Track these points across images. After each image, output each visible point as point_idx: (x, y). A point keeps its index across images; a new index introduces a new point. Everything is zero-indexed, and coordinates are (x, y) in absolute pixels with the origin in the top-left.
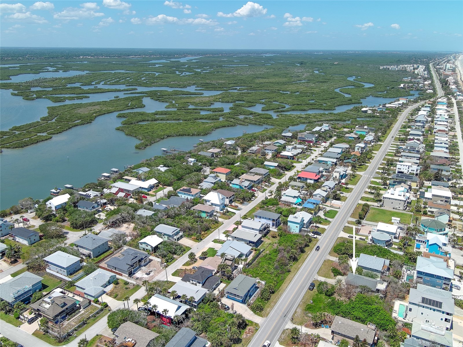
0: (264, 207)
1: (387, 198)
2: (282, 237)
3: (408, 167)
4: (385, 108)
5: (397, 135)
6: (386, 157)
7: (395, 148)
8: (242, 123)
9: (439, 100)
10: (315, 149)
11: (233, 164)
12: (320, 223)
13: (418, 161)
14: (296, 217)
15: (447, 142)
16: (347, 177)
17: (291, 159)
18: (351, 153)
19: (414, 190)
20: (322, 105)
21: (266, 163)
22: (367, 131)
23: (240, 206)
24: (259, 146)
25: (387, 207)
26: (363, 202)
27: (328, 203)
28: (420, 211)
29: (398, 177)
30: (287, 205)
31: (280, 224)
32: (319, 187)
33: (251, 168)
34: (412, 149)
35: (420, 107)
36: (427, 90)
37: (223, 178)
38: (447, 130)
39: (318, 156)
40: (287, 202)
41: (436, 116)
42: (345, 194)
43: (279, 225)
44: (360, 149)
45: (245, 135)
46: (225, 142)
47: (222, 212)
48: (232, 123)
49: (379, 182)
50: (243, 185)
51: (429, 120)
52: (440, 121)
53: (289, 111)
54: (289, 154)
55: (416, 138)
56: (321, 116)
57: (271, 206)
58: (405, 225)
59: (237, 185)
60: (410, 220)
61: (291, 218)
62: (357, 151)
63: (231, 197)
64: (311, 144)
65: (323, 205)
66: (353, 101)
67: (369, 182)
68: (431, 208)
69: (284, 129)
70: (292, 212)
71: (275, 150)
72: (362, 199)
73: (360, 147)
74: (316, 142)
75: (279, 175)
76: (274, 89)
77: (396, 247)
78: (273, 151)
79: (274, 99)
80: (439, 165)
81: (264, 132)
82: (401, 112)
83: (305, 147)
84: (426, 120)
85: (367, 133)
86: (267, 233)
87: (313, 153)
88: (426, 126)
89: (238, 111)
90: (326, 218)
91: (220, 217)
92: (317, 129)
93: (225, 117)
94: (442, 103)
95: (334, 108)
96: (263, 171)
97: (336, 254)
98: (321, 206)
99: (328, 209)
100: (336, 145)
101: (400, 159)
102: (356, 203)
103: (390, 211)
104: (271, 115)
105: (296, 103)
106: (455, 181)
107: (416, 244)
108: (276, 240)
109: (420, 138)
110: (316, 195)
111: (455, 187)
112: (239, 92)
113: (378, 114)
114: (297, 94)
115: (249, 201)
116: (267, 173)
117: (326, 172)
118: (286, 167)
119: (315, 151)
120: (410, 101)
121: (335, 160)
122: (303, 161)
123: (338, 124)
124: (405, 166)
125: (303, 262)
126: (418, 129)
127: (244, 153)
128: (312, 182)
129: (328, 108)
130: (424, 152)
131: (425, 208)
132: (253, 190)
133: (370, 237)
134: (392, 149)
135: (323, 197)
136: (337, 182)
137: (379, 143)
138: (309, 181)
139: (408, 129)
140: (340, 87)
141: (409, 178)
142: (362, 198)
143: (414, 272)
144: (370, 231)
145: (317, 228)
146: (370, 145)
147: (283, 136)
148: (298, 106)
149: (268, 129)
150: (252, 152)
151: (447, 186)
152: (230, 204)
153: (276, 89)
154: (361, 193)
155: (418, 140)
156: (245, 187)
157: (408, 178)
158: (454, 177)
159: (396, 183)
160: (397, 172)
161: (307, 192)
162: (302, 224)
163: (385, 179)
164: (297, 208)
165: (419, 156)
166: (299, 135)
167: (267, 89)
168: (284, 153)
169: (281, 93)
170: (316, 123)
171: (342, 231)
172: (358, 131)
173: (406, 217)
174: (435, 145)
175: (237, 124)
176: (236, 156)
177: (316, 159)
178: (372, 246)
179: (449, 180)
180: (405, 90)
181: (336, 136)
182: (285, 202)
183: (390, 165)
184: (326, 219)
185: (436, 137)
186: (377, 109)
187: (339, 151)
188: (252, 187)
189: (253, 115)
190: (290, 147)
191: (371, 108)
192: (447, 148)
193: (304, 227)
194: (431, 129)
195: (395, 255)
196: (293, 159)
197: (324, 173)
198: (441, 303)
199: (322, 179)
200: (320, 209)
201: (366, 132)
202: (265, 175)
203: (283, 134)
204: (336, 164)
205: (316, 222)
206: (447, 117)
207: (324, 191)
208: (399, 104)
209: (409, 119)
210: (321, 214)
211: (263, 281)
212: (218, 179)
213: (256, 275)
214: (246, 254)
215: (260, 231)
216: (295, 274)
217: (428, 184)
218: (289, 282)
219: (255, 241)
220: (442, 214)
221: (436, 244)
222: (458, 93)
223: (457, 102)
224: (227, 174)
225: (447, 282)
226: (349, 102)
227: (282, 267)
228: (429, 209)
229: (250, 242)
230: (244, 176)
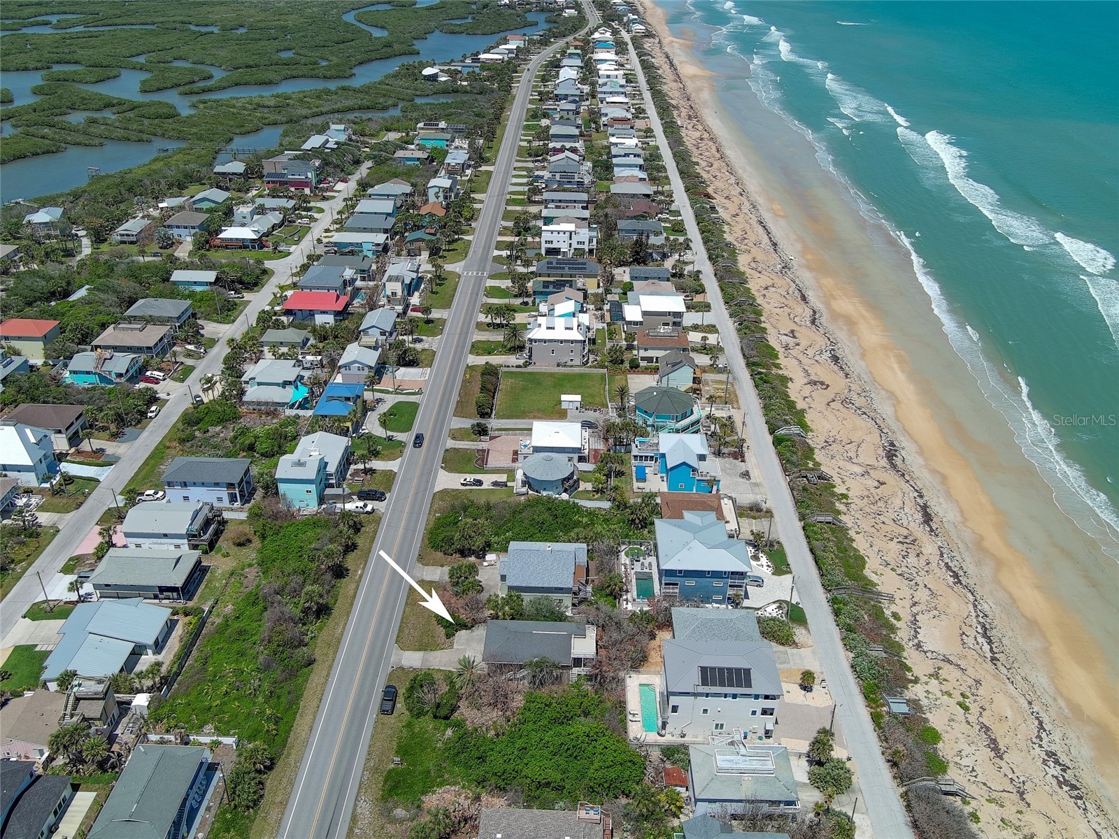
0: (194, 437)
1: (540, 341)
2: (268, 539)
3: (567, 234)
4: (479, 65)
5: (521, 140)
6: (509, 208)
7: (524, 180)
8: (80, 138)
9: (596, 35)
10: (319, 204)
11: (67, 294)
12: (375, 454)
13: (586, 214)
14: (300, 464)
15: (639, 151)
16: (423, 286)
17: (254, 247)
18: (419, 208)
19: (592, 299)
20: (315, 63)
21: (178, 276)
22: (448, 136)
23: (111, 448)
24: (148, 216)
25: (542, 365)
26: (481, 360)
27: (386, 383)
28: (622, 362)
29: (551, 268)
30: (268, 414)
31: (255, 489)
32: (355, 335)
33: (132, 302)
34: (566, 181)
35: (558, 56)
36: (562, 9)
37: (35, 354)
38: (630, 116)
39: (331, 229)
40: (267, 404)
41: (601, 81)
42: (429, 343)
43: (251, 494)
44: (441, 194)
45: (96, 179)
46: (28, 218)
47: (48, 485)
48: (47, 142)
49: (508, 288)
50: (110, 372)
51: (585, 91)
52: (611, 93)
53: (224, 88)
54: (246, 233)
55: (568, 145)
56: (319, 97)
57: (218, 428)
58: (595, 411)
59: (88, 373)
60: (602, 392)
61: (285, 467)
62: (434, 204)
63: (72, 424)
64: (307, 191)
65: (373, 390)
66: (396, 46)
67: (482, 293)
68: (646, 350)
69: (220, 150)
70: (283, 441)
71: (201, 226)
72: (477, 348)
73: (440, 187)
74: (320, 182)
75: (227, 311)
76: (171, 19)
77: (589, 486)
78: (193, 228)
79: (175, 52)
80: (635, 217)
81: (159, 165)
82: (516, 72)
83: (291, 204)
84: (578, 92)
85: (448, 143)
86: (218, 533)
87: (316, 220)
88: (582, 108)
89: (61, 97)
90: (390, 433)
91: (41, 508)
92: (315, 141)
93: (19, 123)
94: (602, 44)
95: (348, 72)
96: (172, 308)
97: (440, 554)
98: (368, 396)
99: (390, 401)
100: (378, 189)
101: (545, 213)
102: (462, 368)
103: (551, 375)
104: (172, 107)
105: (241, 61)
106: (677, 257)
107: (634, 469)
108: (251, 554)
109: (577, 145)
110: (347, 366)
111: (681, 275)
112: (60, 31)
113: (465, 83)
114: (241, 34)
115: (139, 422)
116: (186, 310)
117: (363, 279)
118: (244, 278)
119: (321, 210)
120: (531, 42)
121: (381, 238)
122: (293, 248)
123: (369, 120)
124: (561, 234)
125: (348, 614)
126: (568, 119)
127: (101, 247)
128: (330, 319)
129: (333, 72)
130: (593, 183)
131: (630, 348)
132: (148, 380)
133: (519, 475)
134: (518, 183)
135: (370, 367)
136: (399, 308)
137: (483, 168)
138: (320, 319)
139: (545, 122)
140: (354, 7)
141: (579, 269)
142: (473, 346)
143: (650, 564)
144: (516, 453)
145: (369, 476)
146: (463, 178)
147: (219, 173)
148: (249, 70)
149: (169, 153)
150: (125, 238)
151: (666, 276)
152: (73, 450)
153: (175, 18)
154: (467, 333)
155: (574, 150)
156: (120, 375)
157: (576, 269)
158: (675, 247)
159: (551, 289)
160: (543, 252)
161: (319, 358)
162: (323, 480)
163: (520, 279)
164: (298, 417)
165: (585, 197)
166: (268, 167)
167: (150, 20)
168: (231, 233)
169: (194, 32)
170: (310, 122)
171: (442, 467)
172: (427, 137)
173: (593, 386)
174: (615, 161)
175: (63, 145)
176: (73, 263)
177: (327, 240)
178: (532, 504)
179: (664, 256)
180: (514, 12)
181: (371, 158)
182: (259, 403)
183: (523, 233)
184: (390, 439)
185: (613, 140)
186: (460, 69)
187: (388, 206)
188: (144, 368)
189: (115, 109)
190: (244, 210)
191: (446, 68)
192: (641, 167)
193: (331, 486)
194: (594, 116)
195: (592, 513)
196: (262, 246)
197: (359, 283)
199: (356, 302)
200: (366, 408)
201: (447, 140)
202: (179, 318)
203: (218, 169)
204: (386, 249)
205: (364, 459)
206: (623, 82)
207: (370, 347)
208: (510, 51)
209: (540, 93)
210: (372, 425)
211: (227, 734)
212: (18, 361)
213: (200, 717)
214: (157, 643)
215: (190, 536)
216: (330, 667)
217: (623, 274)
218: (315, 703)
219: (179, 584)
220: (676, 365)
221: (684, 463)
222: (632, 16)
223: (632, 39)
224: (45, 339)
225: (737, 582)
226: (385, 52)
227: (284, 656)
228: (643, 353)
229: (162, 589)
230: (109, 336)
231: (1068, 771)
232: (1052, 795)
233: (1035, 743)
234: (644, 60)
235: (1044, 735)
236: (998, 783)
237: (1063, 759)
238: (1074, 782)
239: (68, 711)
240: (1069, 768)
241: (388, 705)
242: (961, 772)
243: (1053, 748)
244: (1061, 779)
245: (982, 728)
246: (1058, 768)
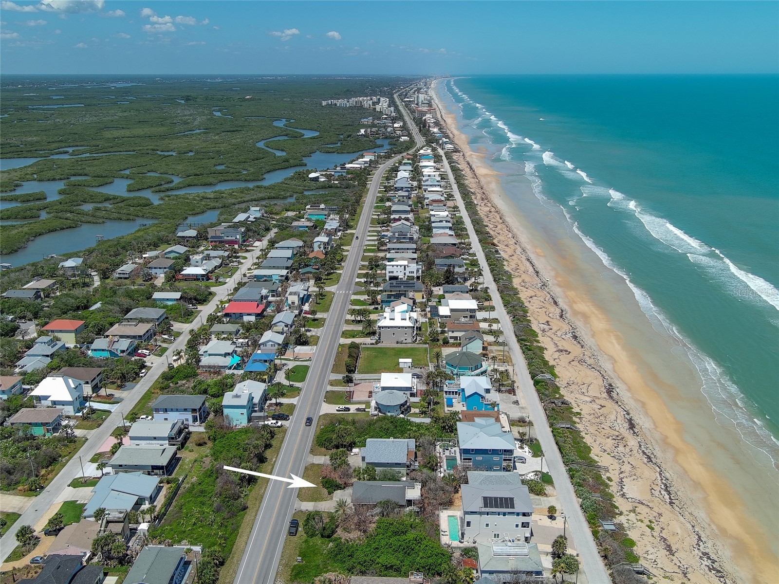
0: (169, 387)
1: (386, 327)
2: (217, 441)
3: (403, 267)
4: (346, 171)
5: (373, 215)
6: (365, 254)
7: (375, 238)
8: (90, 219)
9: (422, 151)
10: (244, 255)
11: (87, 307)
12: (283, 395)
13: (415, 256)
14: (237, 396)
15: (448, 219)
16: (311, 300)
17: (203, 280)
18: (308, 255)
19: (419, 305)
20: (239, 172)
21: (157, 295)
22: (326, 213)
23: (118, 394)
24: (136, 263)
25: (387, 343)
26: (349, 341)
27: (289, 354)
28: (438, 340)
29: (393, 286)
30: (215, 373)
31: (208, 414)
32: (269, 327)
33: (128, 311)
34: (402, 237)
35: (397, 165)
36: (399, 137)
37: (69, 341)
38: (443, 199)
39: (252, 268)
40: (214, 367)
41: (424, 179)
42: (314, 332)
43: (206, 418)
44: (322, 246)
45: (101, 242)
46: (61, 264)
47: (81, 414)
48: (69, 221)
49: (365, 300)
50: (117, 350)
51: (414, 185)
52: (431, 186)
53: (181, 188)
54: (199, 271)
55: (403, 216)
56: (242, 192)
57: (184, 382)
58: (421, 368)
59: (103, 350)
60: (425, 358)
61: (228, 399)
62: (317, 251)
63: (95, 378)
64: (236, 246)
65: (281, 359)
66: (291, 161)
67: (348, 303)
68: (453, 332)
69: (179, 224)
70: (227, 385)
71: (170, 268)
72: (345, 334)
73: (321, 242)
74: (244, 241)
75: (188, 316)
76: (145, 148)
77: (417, 411)
78: (165, 268)
79: (148, 167)
80: (446, 257)
81: (141, 234)
82: (370, 175)
83: (226, 254)
84: (410, 186)
85: (326, 217)
86: (186, 439)
87: (242, 263)
88: (412, 195)
89: (77, 195)
90: (291, 383)
91: (77, 427)
92: (241, 217)
93: (52, 211)
94: (426, 157)
95: (261, 177)
96: (154, 313)
97: (323, 449)
98: (277, 362)
99: (291, 365)
100: (281, 244)
101: (388, 256)
102: (336, 345)
103: (393, 349)
104: (148, 199)
105: (192, 172)
106: (473, 280)
107: (445, 400)
108: (206, 450)
109: (409, 216)
110: (264, 344)
111: (476, 290)
112: (74, 157)
113: (337, 182)
114: (191, 156)
115: (135, 379)
116: (162, 315)
117: (273, 296)
118: (198, 297)
119: (245, 258)
120: (379, 157)
121: (284, 272)
122: (228, 280)
123: (275, 204)
124: (399, 267)
125: (268, 482)
126: (403, 201)
127: (107, 281)
128: (252, 319)
129: (251, 177)
130: (419, 238)
131: (443, 332)
132: (139, 355)
133: (373, 404)
134: (371, 240)
135: (279, 344)
136: (297, 312)
137: (349, 231)
138: (246, 319)
139: (388, 204)
141: (410, 286)
142: (343, 333)
143: (455, 451)
144: (371, 392)
145: (278, 407)
146: (336, 237)
147: (180, 237)
148: (197, 177)
149: (147, 227)
150: (122, 276)
151: (466, 290)
152: (95, 394)
153: (148, 147)
154: (340, 325)
155: (407, 219)
156: (123, 351)
157: (408, 287)
158: (472, 274)
159: (392, 298)
160: (387, 278)
161: (247, 340)
162: (251, 407)
163: (373, 294)
164: (233, 374)
165: (414, 246)
166: (211, 233)
167: (131, 149)
168: (189, 271)
169: (160, 155)
170: (237, 206)
171: (324, 401)
172: (311, 214)
173: (420, 354)
174: (433, 225)
175: (79, 223)
176: (91, 289)
177: (250, 275)
178: (380, 420)
179: (465, 280)
180: (368, 139)
181: (277, 227)
182: (209, 367)
183: (375, 268)
184: (291, 386)
185: (432, 213)
186: (333, 173)
187: (288, 253)
188: (137, 348)
189: (111, 202)
190: (198, 257)
191: (324, 173)
192: (450, 228)
193: (256, 411)
194: (420, 200)
195: (418, 426)
196: (208, 279)
197: (270, 299)
198: (512, 499)
199: (269, 310)
200: (277, 369)
201: (326, 215)
202: (158, 319)
203: (180, 234)
204: (287, 278)
205: (276, 396)
207: (279, 333)
208: (366, 162)
209: (385, 187)
210: (280, 378)
211: (196, 545)
212: (60, 344)
213: (179, 536)
214: (151, 497)
215: (171, 439)
216: (257, 511)
217: (438, 291)
218: (248, 530)
219: (165, 464)
220: (471, 339)
221: (476, 393)
222: (445, 140)
223: (445, 153)
224: (76, 331)
225: (508, 457)
226: (285, 165)
227: (229, 504)
228: (451, 334)
229: (154, 468)
230: (116, 329)
231: (716, 563)
232: (704, 575)
233: (695, 548)
234: (453, 166)
235: (701, 544)
236: (670, 568)
237: (713, 556)
238: (719, 569)
239: (102, 529)
240: (716, 561)
241: (294, 530)
242: (647, 562)
243: (707, 551)
244: (711, 567)
245: (661, 539)
246: (709, 561)
